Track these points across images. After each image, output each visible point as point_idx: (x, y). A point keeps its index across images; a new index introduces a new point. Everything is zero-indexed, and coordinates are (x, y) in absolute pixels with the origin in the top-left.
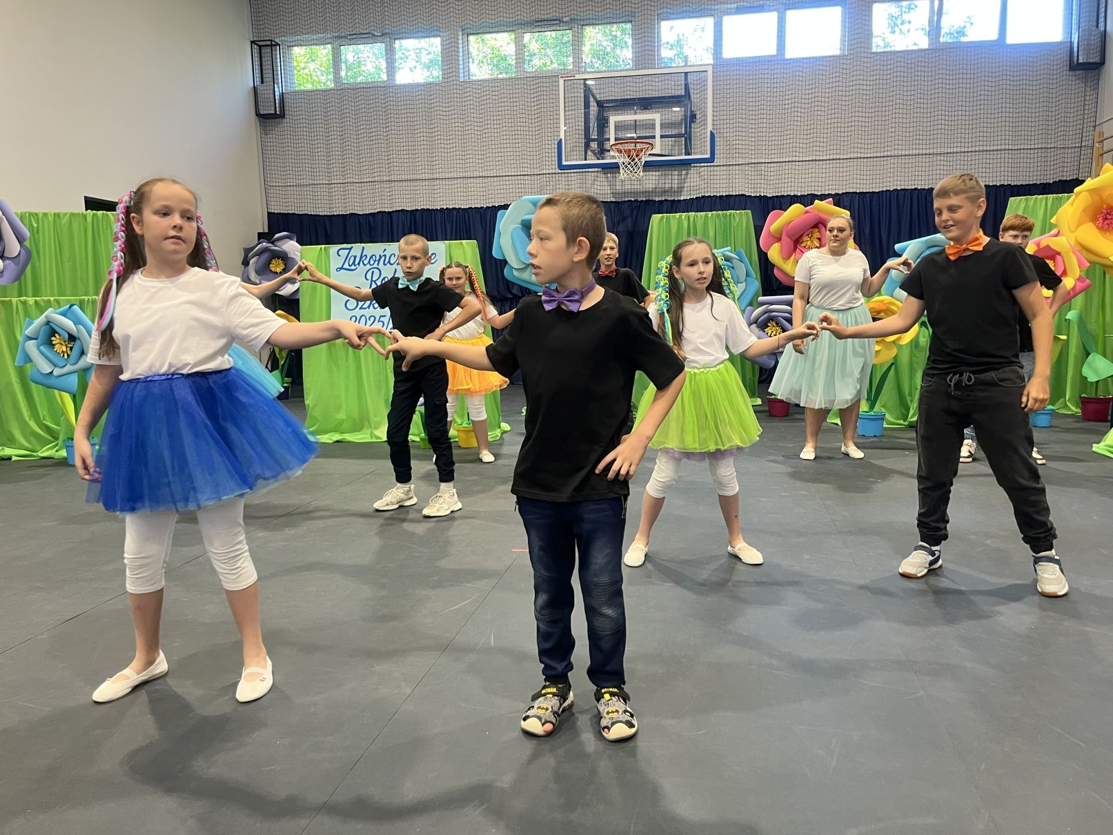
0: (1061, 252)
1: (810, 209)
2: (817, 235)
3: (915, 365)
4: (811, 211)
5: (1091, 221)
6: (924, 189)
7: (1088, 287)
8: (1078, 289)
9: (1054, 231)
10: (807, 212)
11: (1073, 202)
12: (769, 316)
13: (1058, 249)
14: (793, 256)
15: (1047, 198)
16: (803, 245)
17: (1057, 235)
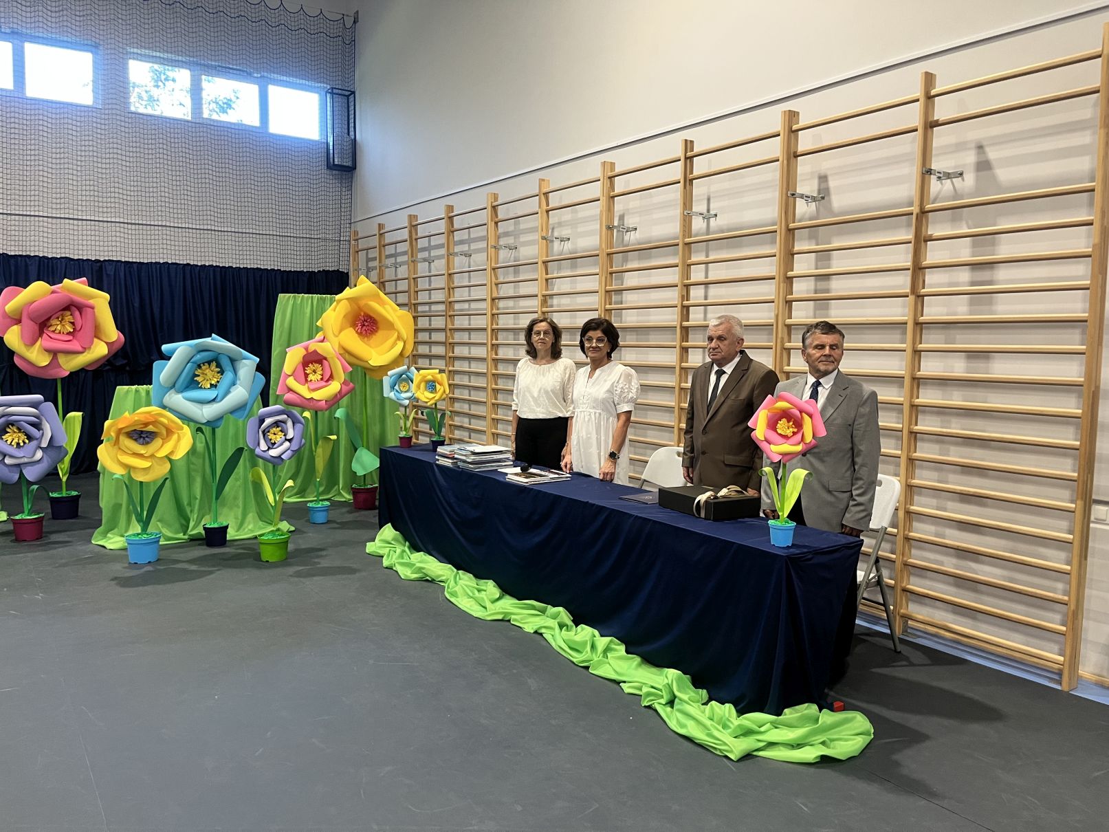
0: (328, 357)
1: (58, 288)
2: (69, 318)
3: (193, 473)
4: (59, 290)
5: (351, 327)
6: (197, 266)
7: (353, 389)
8: (343, 391)
9: (319, 336)
10: (53, 292)
11: (336, 307)
12: (8, 421)
13: (324, 355)
14: (38, 343)
15: (312, 297)
16: (52, 329)
17: (322, 341)
